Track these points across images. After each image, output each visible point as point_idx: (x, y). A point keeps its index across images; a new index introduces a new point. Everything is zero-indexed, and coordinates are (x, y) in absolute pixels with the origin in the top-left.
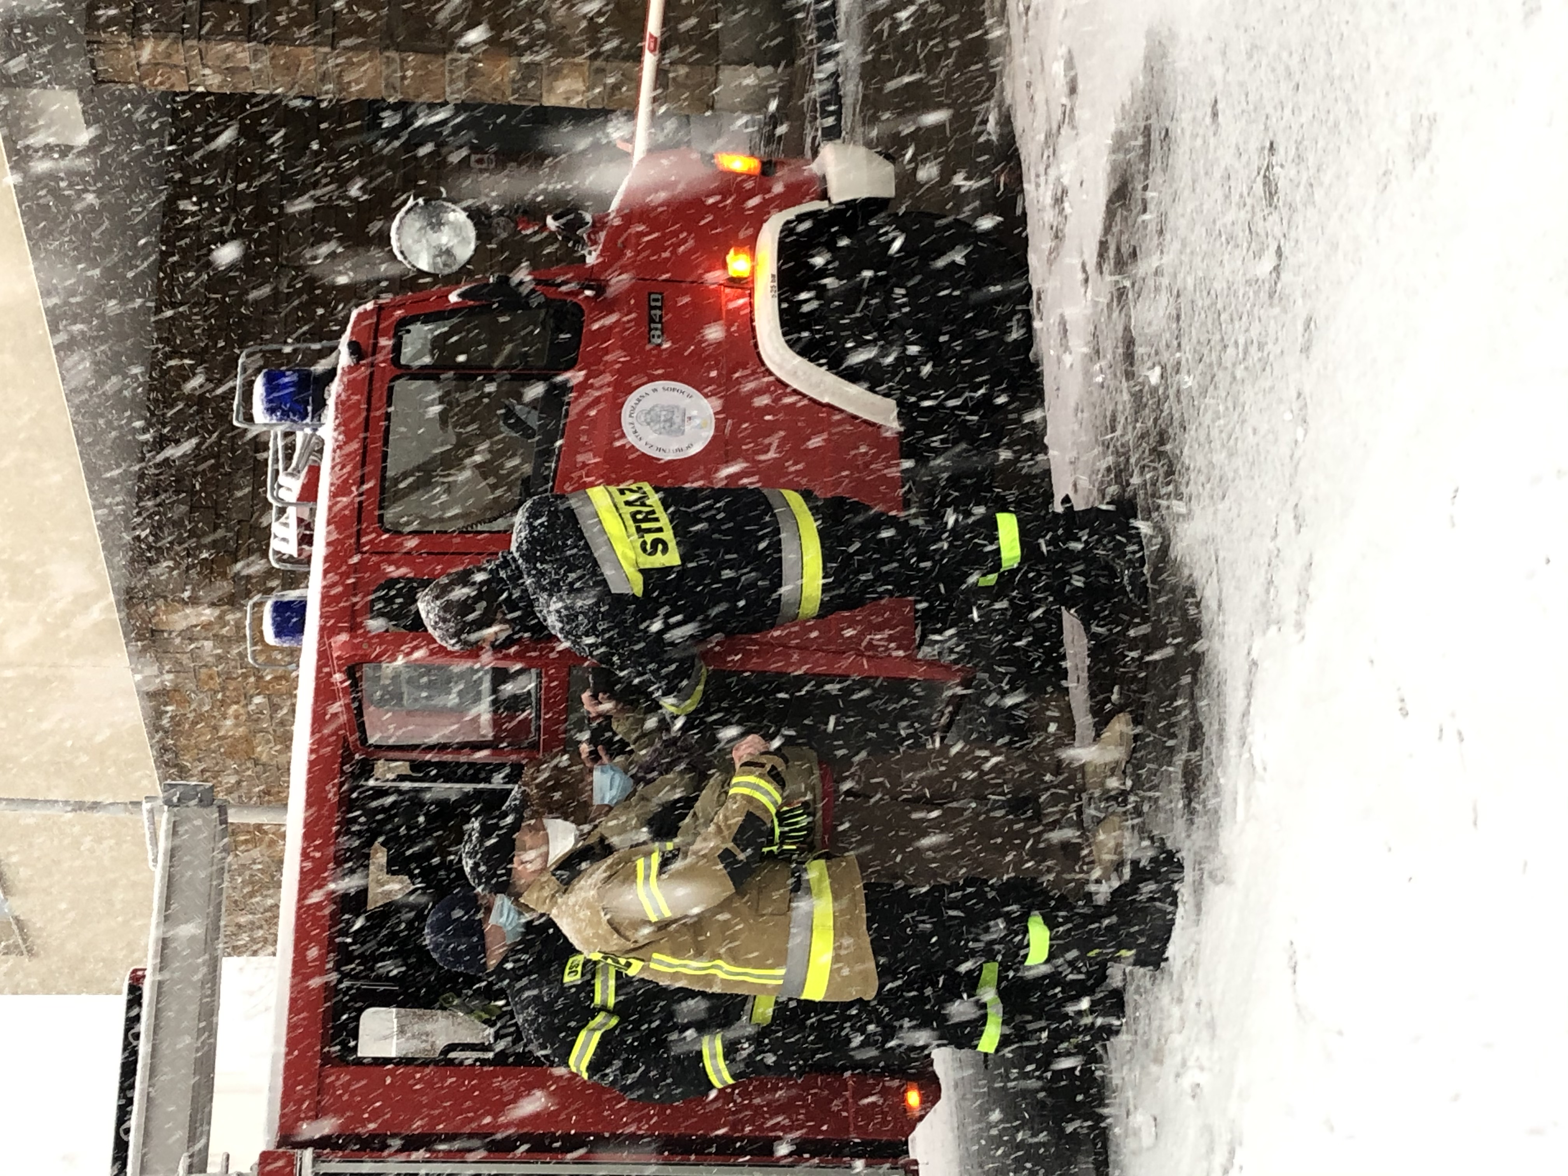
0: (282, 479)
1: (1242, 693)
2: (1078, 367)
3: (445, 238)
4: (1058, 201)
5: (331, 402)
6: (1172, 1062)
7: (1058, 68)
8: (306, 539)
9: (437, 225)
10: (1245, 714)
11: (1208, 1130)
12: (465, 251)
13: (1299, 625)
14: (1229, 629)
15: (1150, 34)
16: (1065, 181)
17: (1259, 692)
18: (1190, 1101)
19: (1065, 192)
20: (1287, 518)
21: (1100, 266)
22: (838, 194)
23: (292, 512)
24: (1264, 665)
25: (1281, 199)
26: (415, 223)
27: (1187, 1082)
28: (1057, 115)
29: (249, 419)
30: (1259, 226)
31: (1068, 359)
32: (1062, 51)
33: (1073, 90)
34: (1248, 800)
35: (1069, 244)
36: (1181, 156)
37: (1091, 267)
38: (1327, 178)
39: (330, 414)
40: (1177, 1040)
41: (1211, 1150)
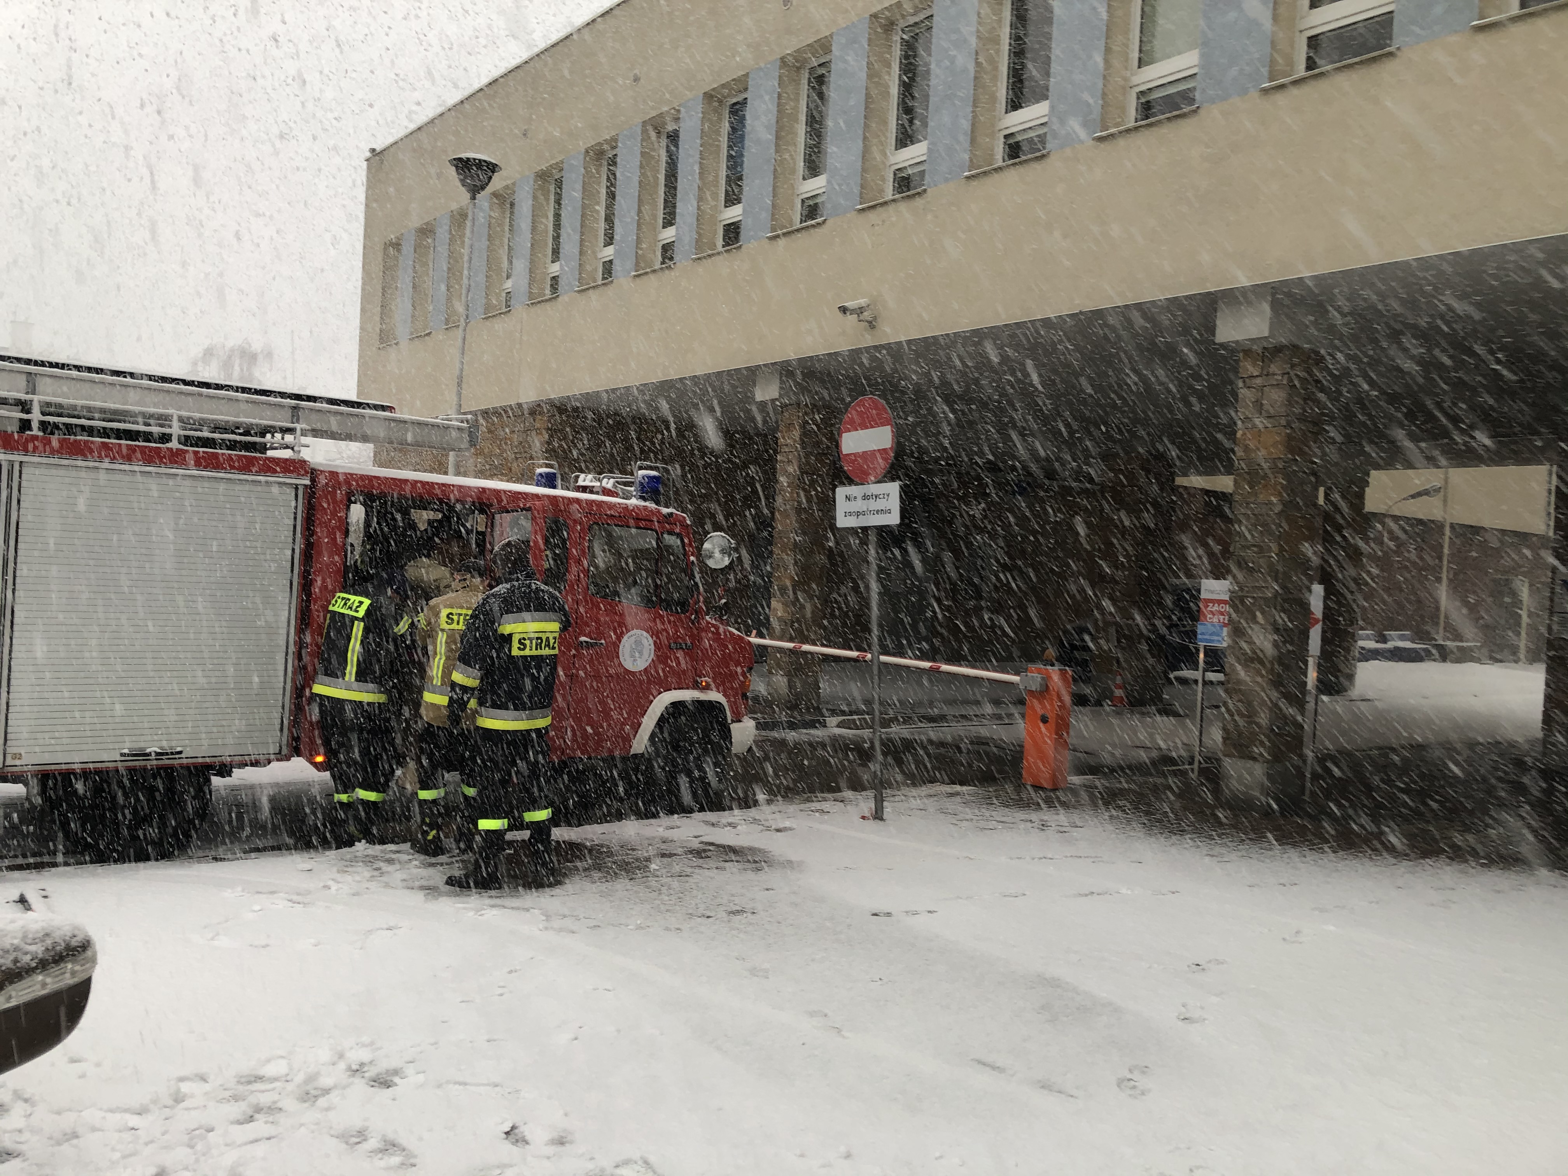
0: (612, 481)
1: (513, 905)
2: (657, 834)
3: (717, 555)
4: (730, 824)
5: (647, 504)
6: (338, 877)
7: (787, 824)
8: (584, 489)
9: (723, 552)
10: (504, 907)
11: (309, 892)
12: (711, 563)
13: (546, 928)
14: (542, 900)
15: (801, 863)
16: (739, 827)
17: (514, 912)
18: (322, 884)
19: (735, 827)
20: (595, 923)
21: (702, 843)
22: (735, 727)
23: (598, 484)
24: (528, 915)
25: (732, 917)
26: (724, 543)
27: (330, 883)
28: (767, 824)
29: (641, 468)
30: (722, 908)
31: (661, 829)
32: (794, 826)
33: (778, 830)
34: (464, 908)
35: (710, 829)
36: (750, 875)
37: (701, 839)
38: (742, 935)
39: (642, 503)
40: (349, 878)
41: (298, 894)
